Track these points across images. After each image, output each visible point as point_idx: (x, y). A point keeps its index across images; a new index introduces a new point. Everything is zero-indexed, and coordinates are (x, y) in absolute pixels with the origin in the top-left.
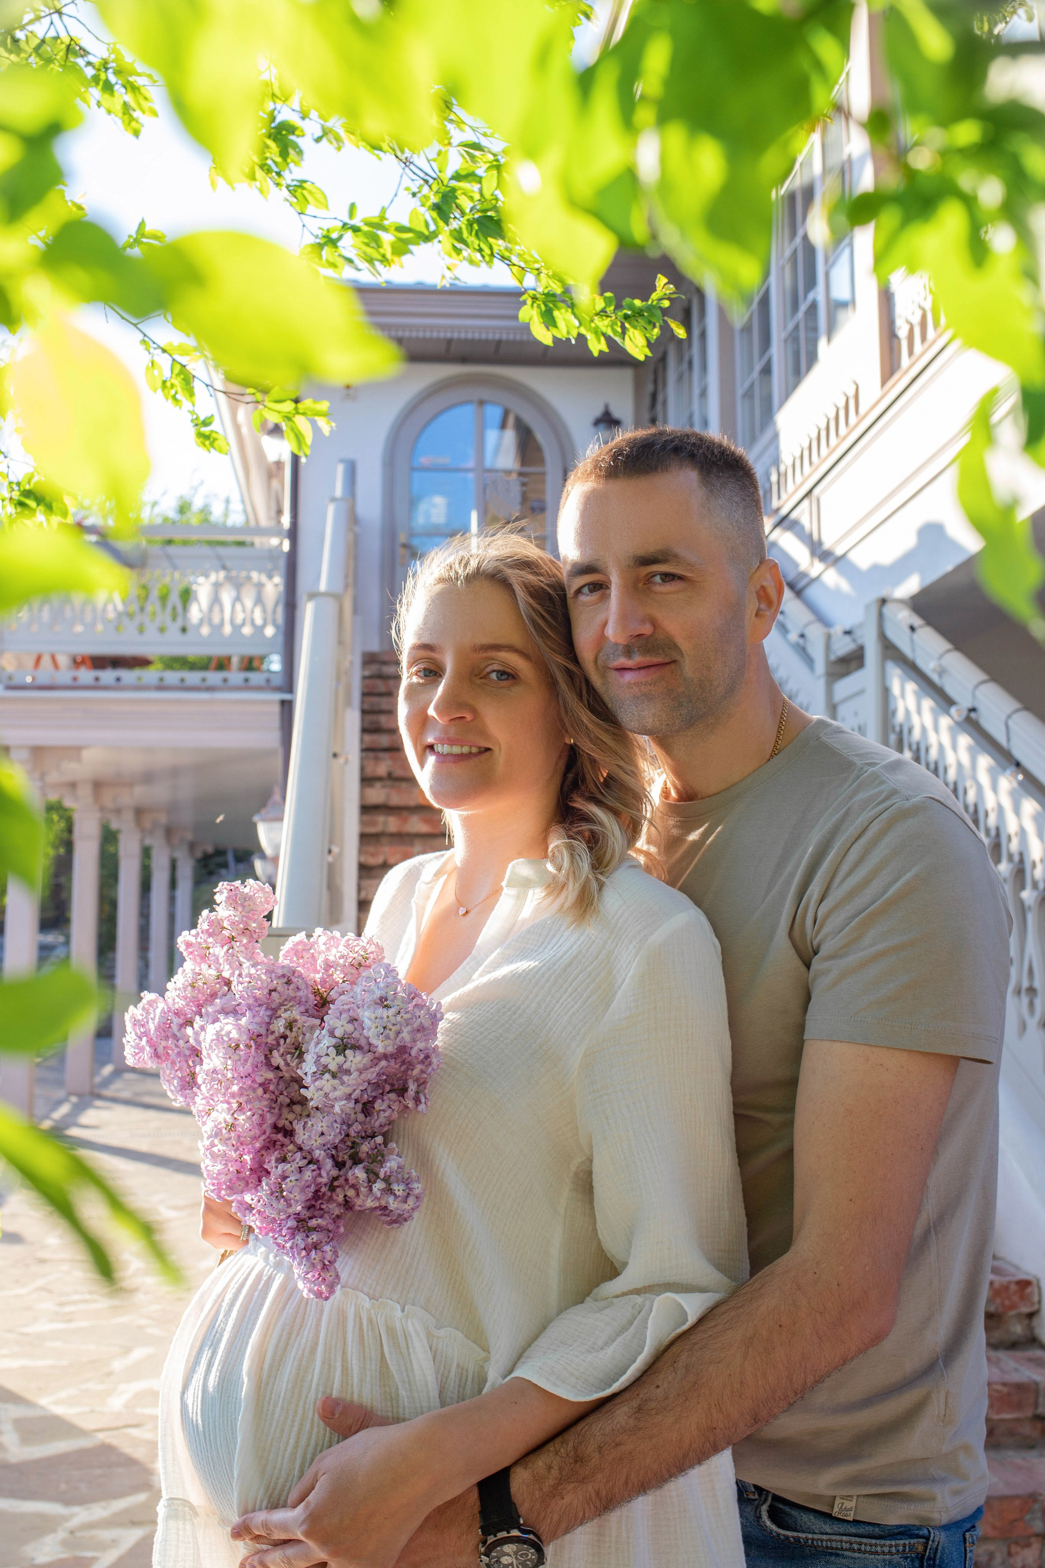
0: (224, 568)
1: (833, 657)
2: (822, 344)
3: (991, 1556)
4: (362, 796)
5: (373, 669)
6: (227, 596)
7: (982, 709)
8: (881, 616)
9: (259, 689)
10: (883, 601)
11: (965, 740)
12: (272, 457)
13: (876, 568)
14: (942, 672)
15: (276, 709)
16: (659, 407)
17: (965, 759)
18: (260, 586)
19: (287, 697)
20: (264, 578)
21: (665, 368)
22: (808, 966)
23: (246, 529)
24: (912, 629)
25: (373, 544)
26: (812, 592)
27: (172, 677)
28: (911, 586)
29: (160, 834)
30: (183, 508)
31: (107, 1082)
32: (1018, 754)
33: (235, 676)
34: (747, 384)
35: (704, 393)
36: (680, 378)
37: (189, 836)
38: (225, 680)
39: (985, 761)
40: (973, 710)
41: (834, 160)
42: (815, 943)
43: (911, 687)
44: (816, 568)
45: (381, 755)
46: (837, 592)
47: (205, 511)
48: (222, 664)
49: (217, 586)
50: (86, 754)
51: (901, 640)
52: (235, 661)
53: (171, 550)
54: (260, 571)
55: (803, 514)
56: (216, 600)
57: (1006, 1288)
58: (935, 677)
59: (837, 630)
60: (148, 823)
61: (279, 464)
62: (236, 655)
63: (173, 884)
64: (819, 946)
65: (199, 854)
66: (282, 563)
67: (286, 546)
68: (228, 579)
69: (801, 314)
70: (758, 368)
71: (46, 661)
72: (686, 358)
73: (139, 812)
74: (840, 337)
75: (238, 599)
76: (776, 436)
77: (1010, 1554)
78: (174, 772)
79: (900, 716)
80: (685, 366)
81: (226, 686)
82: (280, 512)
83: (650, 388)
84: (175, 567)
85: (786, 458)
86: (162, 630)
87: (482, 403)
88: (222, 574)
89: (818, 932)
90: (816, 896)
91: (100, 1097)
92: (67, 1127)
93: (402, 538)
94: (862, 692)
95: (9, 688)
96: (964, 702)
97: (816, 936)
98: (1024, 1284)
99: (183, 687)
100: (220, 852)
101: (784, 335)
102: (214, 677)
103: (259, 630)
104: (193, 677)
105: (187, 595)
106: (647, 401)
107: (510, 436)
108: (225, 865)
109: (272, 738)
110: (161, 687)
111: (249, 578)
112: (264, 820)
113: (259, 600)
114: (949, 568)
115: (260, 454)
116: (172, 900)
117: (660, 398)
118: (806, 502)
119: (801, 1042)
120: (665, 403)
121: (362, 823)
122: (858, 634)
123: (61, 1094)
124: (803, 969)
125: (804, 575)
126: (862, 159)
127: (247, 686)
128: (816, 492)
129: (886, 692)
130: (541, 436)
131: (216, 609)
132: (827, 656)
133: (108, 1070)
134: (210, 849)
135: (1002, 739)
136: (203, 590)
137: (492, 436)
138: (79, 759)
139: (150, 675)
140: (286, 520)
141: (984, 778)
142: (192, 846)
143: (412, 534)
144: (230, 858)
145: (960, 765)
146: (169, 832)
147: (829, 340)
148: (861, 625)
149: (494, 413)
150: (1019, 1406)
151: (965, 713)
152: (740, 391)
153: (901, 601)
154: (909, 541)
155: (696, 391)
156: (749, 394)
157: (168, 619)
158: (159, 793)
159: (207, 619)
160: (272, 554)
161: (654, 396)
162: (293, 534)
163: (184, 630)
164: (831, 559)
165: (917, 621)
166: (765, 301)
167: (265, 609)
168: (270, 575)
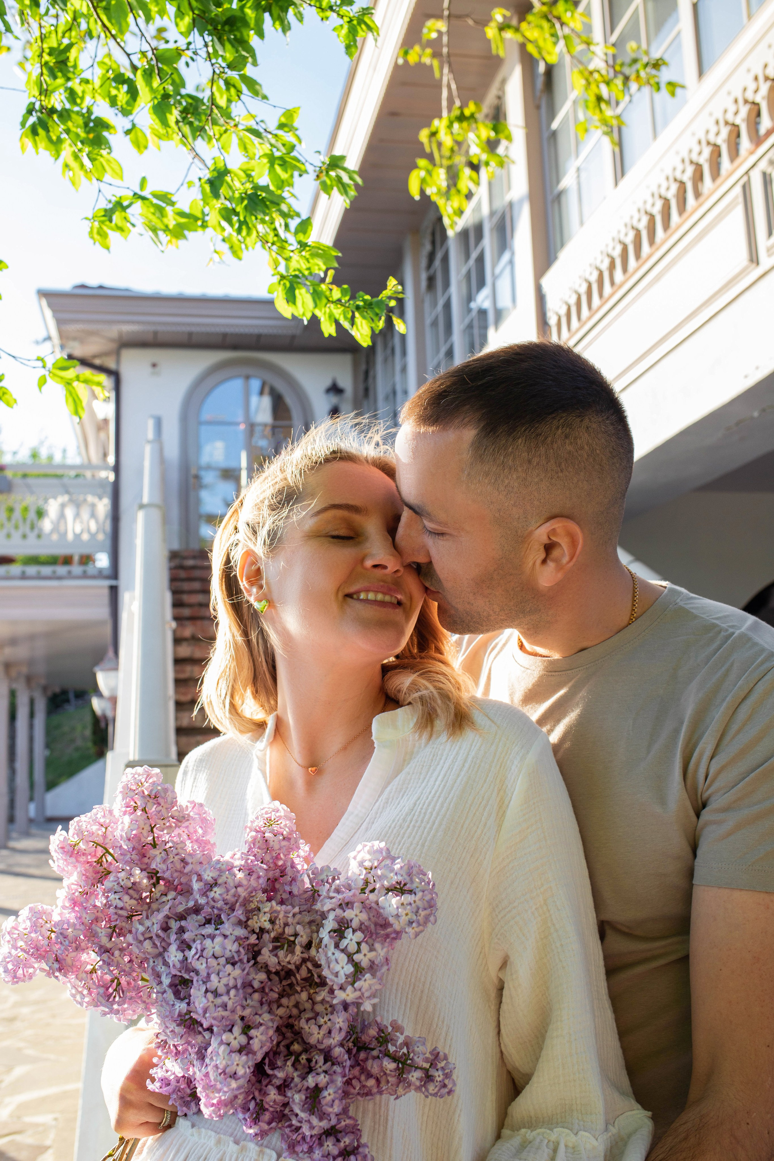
0: (67, 492)
2: (491, 331)
4: (175, 652)
5: (177, 562)
6: (69, 512)
9: (93, 577)
12: (100, 416)
15: (106, 592)
16: (370, 380)
18: (93, 506)
19: (113, 583)
20: (96, 500)
22: (698, 816)
23: (82, 467)
25: (174, 476)
27: (32, 570)
29: (22, 681)
30: (34, 455)
33: (76, 569)
34: (435, 362)
35: (404, 369)
36: (385, 360)
37: (43, 682)
38: (69, 572)
41: (498, 205)
42: (705, 796)
45: (187, 623)
47: (50, 458)
48: (67, 561)
49: (63, 506)
52: (76, 559)
53: (30, 481)
54: (94, 494)
56: (62, 516)
60: (14, 672)
61: (106, 421)
62: (76, 554)
63: (32, 715)
64: (708, 799)
65: (49, 693)
66: (109, 490)
67: (112, 477)
68: (71, 500)
69: (474, 313)
70: (443, 350)
72: (390, 345)
73: (7, 665)
75: (77, 515)
78: (32, 637)
80: (389, 351)
81: (70, 576)
82: (105, 455)
83: (363, 367)
84: (32, 493)
86: (24, 536)
87: (247, 378)
88: (66, 498)
89: (709, 786)
90: (708, 754)
93: (193, 471)
97: (707, 789)
99: (39, 577)
100: (64, 692)
101: (462, 327)
102: (62, 570)
103: (93, 536)
104: (46, 570)
105: (40, 514)
106: (361, 376)
107: (266, 402)
108: (68, 701)
109: (103, 612)
110: (24, 577)
111: (85, 500)
112: (102, 670)
113: (93, 515)
115: (92, 413)
116: (31, 726)
117: (371, 374)
119: (691, 886)
120: (374, 378)
121: (176, 671)
124: (694, 818)
126: (521, 201)
127: (85, 576)
130: (289, 400)
131: (62, 522)
134: (57, 690)
136: (53, 507)
137: (254, 399)
139: (15, 569)
140: (111, 459)
142: (45, 689)
143: (200, 468)
144: (71, 696)
146: (29, 679)
147: (497, 328)
149: (255, 384)
155: (398, 367)
157: (27, 530)
158: (21, 652)
159: (56, 528)
160: (102, 483)
161: (367, 373)
162: (117, 469)
163: (39, 536)
166: (447, 306)
167: (97, 522)
168: (100, 498)
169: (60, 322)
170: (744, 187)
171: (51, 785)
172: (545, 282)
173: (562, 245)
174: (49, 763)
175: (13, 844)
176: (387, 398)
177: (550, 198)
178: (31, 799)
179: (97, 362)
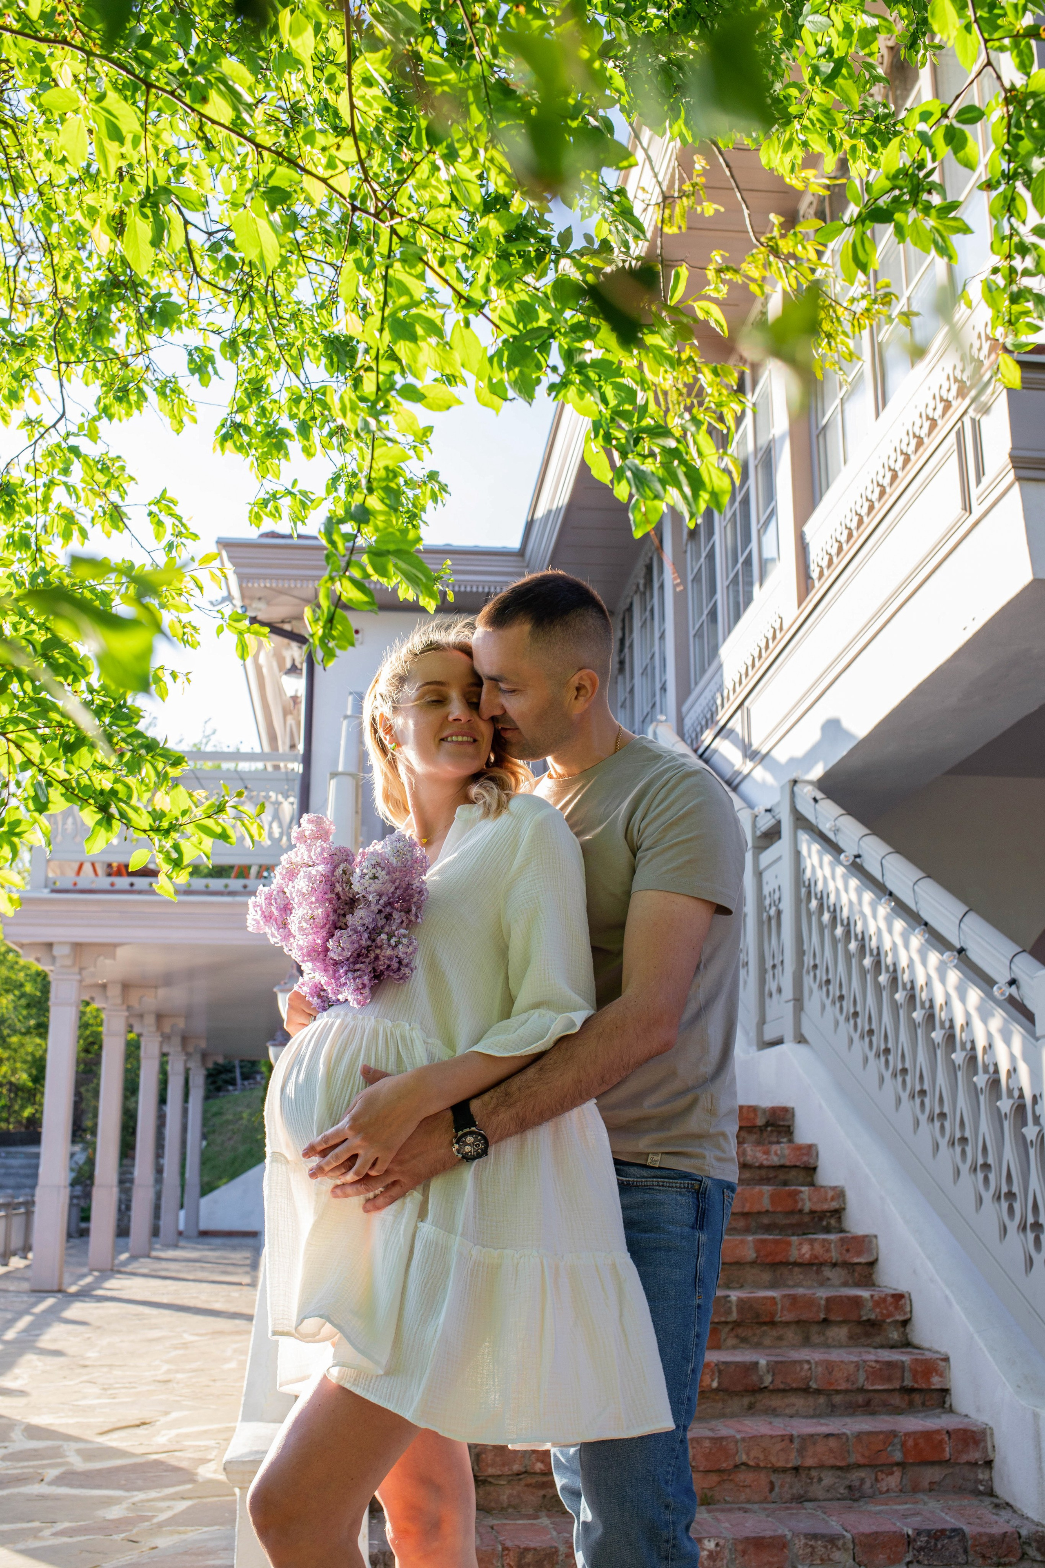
1: (758, 833)
2: (756, 588)
3: (862, 1481)
7: (865, 856)
8: (793, 794)
10: (795, 782)
11: (854, 883)
12: (290, 693)
13: (792, 760)
14: (837, 831)
16: (626, 650)
17: (854, 897)
18: (278, 804)
20: (280, 798)
21: (631, 617)
22: (635, 856)
24: (815, 800)
26: (745, 787)
27: (199, 882)
28: (817, 772)
29: (177, 1041)
31: (125, 1263)
32: (890, 886)
33: (254, 882)
34: (697, 625)
35: (662, 636)
36: (644, 624)
37: (203, 1044)
38: (245, 887)
39: (868, 896)
40: (858, 856)
41: (763, 441)
42: (639, 843)
43: (815, 847)
44: (746, 767)
46: (764, 784)
48: (242, 872)
50: (120, 952)
51: (806, 809)
52: (254, 869)
54: (277, 792)
55: (736, 724)
57: (884, 1300)
58: (831, 835)
59: (760, 809)
60: (166, 1029)
61: (295, 699)
62: (254, 862)
63: (186, 1093)
64: (641, 845)
65: (210, 1065)
66: (296, 784)
67: (300, 769)
69: (739, 565)
70: (705, 611)
71: (87, 867)
73: (160, 1017)
74: (769, 582)
76: (720, 666)
77: (877, 1480)
78: (191, 974)
79: (808, 873)
81: (246, 891)
82: (295, 742)
84: (202, 786)
85: (728, 684)
89: (641, 837)
90: (639, 818)
91: (120, 1272)
92: (94, 1289)
94: (779, 858)
95: (53, 891)
96: (850, 850)
97: (640, 839)
98: (899, 1297)
99: (208, 892)
100: (229, 1067)
101: (726, 584)
102: (235, 884)
103: (275, 842)
104: (217, 883)
108: (233, 1082)
110: (189, 891)
111: (268, 797)
113: (277, 816)
114: (844, 753)
115: (280, 690)
116: (185, 1109)
118: (739, 713)
120: (631, 646)
122: (776, 811)
123: (85, 1270)
125: (738, 773)
126: (782, 438)
128: (746, 704)
129: (798, 854)
132: (754, 832)
133: (124, 1256)
134: (220, 1062)
135: (878, 875)
138: (114, 957)
140: (301, 747)
141: (867, 910)
142: (204, 1056)
144: (237, 1073)
145: (851, 902)
146: (185, 1040)
147: (761, 585)
148: (778, 804)
150: (889, 1379)
151: (851, 859)
152: (692, 633)
153: (810, 783)
154: (815, 735)
155: (657, 635)
156: (699, 634)
158: (177, 997)
160: (288, 777)
162: (307, 759)
164: (758, 757)
165: (819, 795)
166: (711, 556)
167: (281, 826)
168: (286, 797)
169: (242, 578)
170: (958, 433)
171: (207, 1189)
172: (807, 529)
173: (828, 487)
174: (205, 1160)
175: (154, 1254)
176: (644, 672)
177: (815, 433)
178: (182, 1206)
179: (287, 627)
